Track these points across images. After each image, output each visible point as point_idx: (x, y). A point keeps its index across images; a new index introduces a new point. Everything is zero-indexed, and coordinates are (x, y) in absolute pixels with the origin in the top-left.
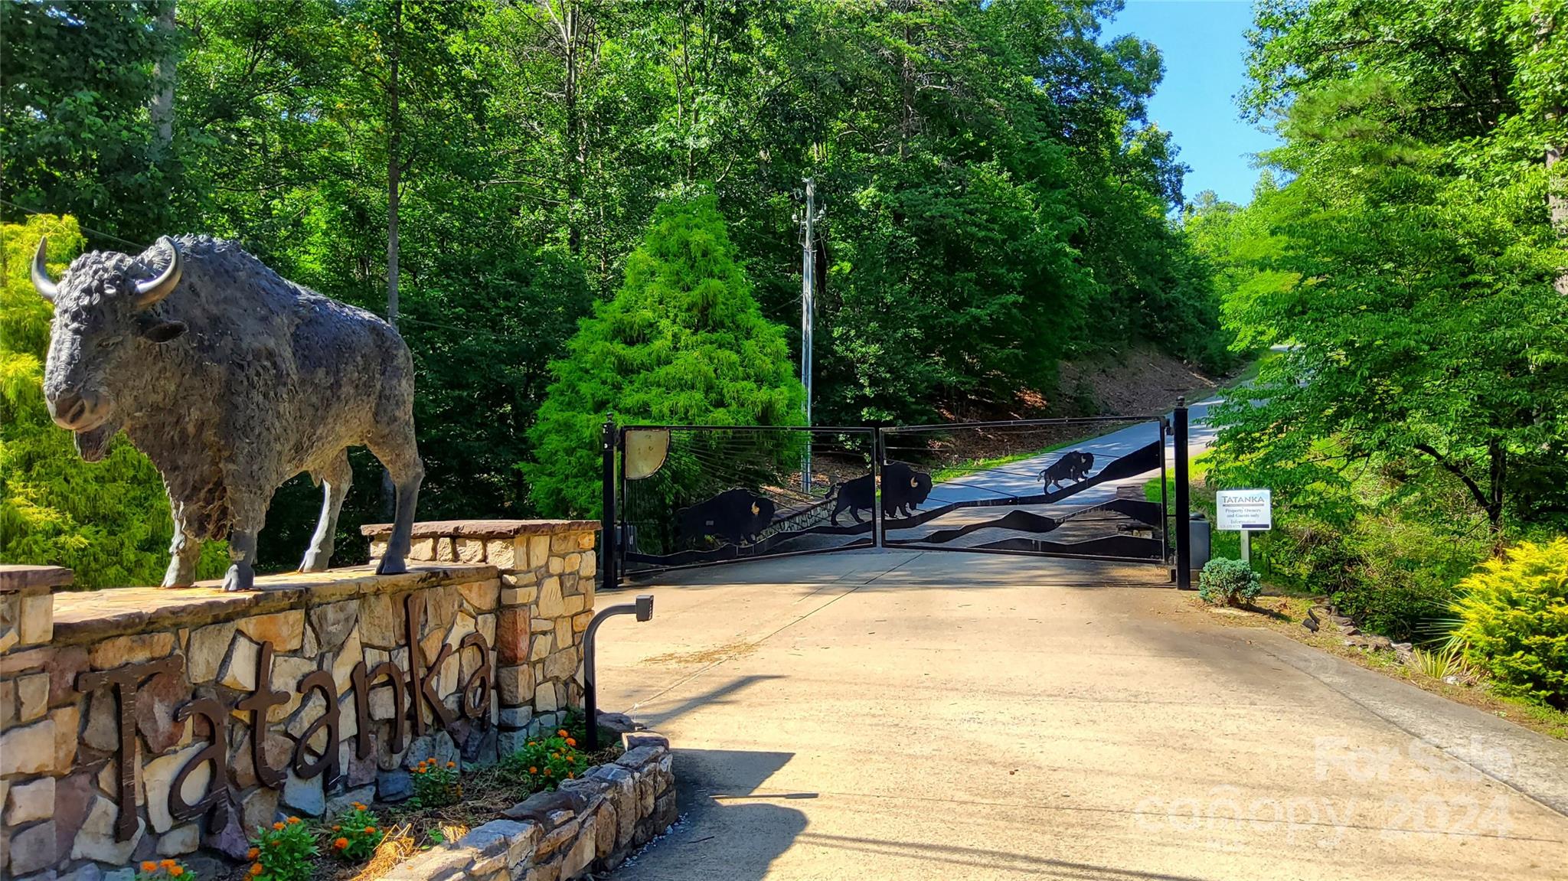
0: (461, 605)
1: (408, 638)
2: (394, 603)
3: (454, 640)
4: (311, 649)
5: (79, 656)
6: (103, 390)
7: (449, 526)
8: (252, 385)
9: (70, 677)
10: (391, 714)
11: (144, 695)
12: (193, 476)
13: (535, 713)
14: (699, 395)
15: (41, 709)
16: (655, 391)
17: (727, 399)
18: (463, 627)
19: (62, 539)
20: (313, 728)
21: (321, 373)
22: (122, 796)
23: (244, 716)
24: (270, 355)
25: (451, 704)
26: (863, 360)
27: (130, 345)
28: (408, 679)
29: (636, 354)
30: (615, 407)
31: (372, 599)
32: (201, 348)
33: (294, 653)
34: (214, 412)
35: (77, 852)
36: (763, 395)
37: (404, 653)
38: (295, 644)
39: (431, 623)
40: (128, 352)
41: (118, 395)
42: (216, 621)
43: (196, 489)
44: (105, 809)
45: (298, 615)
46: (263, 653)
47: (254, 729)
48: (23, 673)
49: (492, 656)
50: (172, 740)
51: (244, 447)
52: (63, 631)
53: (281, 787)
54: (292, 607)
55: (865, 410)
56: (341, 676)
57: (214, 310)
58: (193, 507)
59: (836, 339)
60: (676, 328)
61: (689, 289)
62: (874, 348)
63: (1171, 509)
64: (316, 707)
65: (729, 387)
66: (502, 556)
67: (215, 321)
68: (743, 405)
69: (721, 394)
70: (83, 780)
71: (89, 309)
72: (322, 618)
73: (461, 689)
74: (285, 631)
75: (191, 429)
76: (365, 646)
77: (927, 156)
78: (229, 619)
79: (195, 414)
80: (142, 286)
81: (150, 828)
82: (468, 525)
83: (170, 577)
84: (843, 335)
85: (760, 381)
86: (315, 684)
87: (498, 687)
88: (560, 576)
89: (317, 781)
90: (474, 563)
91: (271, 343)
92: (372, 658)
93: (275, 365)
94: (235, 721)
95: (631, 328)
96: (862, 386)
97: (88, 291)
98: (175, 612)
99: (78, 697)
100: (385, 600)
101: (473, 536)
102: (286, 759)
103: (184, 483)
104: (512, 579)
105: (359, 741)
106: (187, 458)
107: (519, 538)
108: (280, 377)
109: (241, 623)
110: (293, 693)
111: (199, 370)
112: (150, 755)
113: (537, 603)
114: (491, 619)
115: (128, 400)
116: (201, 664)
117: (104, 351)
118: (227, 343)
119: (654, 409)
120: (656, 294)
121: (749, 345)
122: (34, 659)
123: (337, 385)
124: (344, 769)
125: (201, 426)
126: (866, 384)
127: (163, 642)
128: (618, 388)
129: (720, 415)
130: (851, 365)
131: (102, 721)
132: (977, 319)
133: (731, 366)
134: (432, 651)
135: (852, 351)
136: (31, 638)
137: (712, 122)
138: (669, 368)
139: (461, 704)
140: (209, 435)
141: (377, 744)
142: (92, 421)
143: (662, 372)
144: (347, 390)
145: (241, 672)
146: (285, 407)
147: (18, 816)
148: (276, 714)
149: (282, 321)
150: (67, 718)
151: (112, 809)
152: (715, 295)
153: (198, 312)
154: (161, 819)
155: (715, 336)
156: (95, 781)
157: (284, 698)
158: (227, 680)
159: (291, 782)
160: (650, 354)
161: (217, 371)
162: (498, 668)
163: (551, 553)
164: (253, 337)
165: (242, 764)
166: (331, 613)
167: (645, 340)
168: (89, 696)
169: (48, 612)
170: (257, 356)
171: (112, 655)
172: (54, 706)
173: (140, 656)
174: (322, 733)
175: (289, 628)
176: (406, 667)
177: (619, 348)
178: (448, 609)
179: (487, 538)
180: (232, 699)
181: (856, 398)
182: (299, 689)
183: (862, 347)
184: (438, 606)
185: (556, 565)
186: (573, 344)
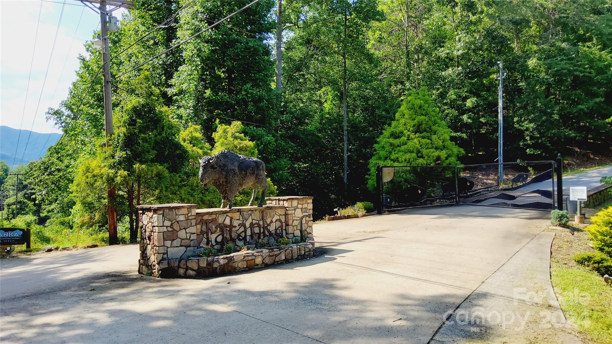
0: (276, 213)
1: (263, 219)
2: (259, 212)
3: (274, 220)
4: (241, 219)
5: (201, 217)
6: (206, 178)
7: (277, 198)
8: (230, 175)
9: (199, 220)
10: (258, 232)
11: (211, 224)
12: (223, 190)
13: (294, 236)
14: (414, 155)
15: (194, 224)
16: (401, 153)
17: (424, 156)
18: (276, 217)
19: (236, 198)
20: (241, 233)
21: (243, 172)
22: (208, 238)
23: (228, 229)
24: (233, 170)
25: (273, 232)
26: (527, 129)
27: (210, 170)
28: (262, 226)
29: (397, 142)
30: (390, 159)
31: (255, 211)
32: (222, 170)
33: (238, 220)
34: (225, 180)
35: (201, 246)
36: (437, 153)
37: (262, 221)
38: (238, 218)
39: (268, 216)
40: (210, 171)
41: (209, 178)
42: (223, 213)
43: (223, 192)
44: (205, 240)
45: (239, 213)
46: (231, 219)
47: (230, 231)
48: (192, 219)
49: (284, 224)
50: (216, 231)
51: (229, 185)
52: (197, 214)
53: (235, 242)
54: (238, 212)
55: (528, 150)
56: (248, 225)
57: (224, 163)
58: (223, 195)
59: (515, 122)
60: (409, 133)
61: (415, 120)
62: (532, 125)
63: (556, 193)
64: (242, 229)
65: (425, 151)
66: (286, 204)
67: (224, 165)
68: (430, 157)
69: (422, 154)
70: (201, 235)
71: (204, 165)
72: (243, 214)
73: (276, 230)
74: (236, 216)
75: (221, 183)
76: (252, 220)
77: (558, 44)
78: (225, 213)
79: (222, 180)
80: (211, 161)
81: (212, 244)
82: (281, 198)
83: (222, 207)
84: (518, 120)
85: (437, 148)
86: (243, 225)
87: (285, 230)
88: (301, 209)
89: (243, 241)
90: (282, 205)
91: (233, 168)
92: (254, 222)
93: (234, 171)
94: (227, 230)
95: (396, 133)
96: (527, 140)
97: (204, 163)
98: (215, 212)
99: (201, 223)
100: (257, 212)
101: (281, 200)
102: (236, 237)
103: (221, 191)
104: (287, 209)
105: (252, 236)
106: (221, 187)
107: (289, 201)
108: (235, 173)
109: (228, 214)
110: (237, 226)
111: (222, 173)
112: (212, 233)
113: (294, 214)
114: (284, 217)
115: (211, 179)
116: (220, 220)
117: (206, 171)
118: (226, 169)
119: (400, 159)
120: (403, 122)
121: (434, 137)
122: (193, 217)
123: (246, 174)
124: (248, 240)
125: (223, 182)
126: (528, 139)
127: (214, 216)
128: (390, 153)
129: (421, 161)
130: (522, 132)
131: (204, 227)
132: (582, 110)
133: (427, 144)
134: (268, 221)
135: (522, 126)
136: (193, 215)
137: (462, 45)
138: (406, 146)
139: (276, 232)
140: (224, 183)
141: (255, 237)
142: (205, 182)
143: (403, 147)
144: (248, 174)
145: (228, 222)
146: (236, 178)
147: (191, 239)
148: (234, 229)
149: (236, 164)
150: (199, 226)
151: (206, 240)
152: (422, 121)
153: (221, 164)
154: (214, 243)
155: (421, 135)
156: (203, 236)
157: (235, 227)
158: (225, 223)
159: (237, 241)
160: (400, 142)
161: (224, 173)
162: (286, 226)
163: (298, 204)
164: (230, 167)
165: (228, 237)
166: (245, 213)
167: (399, 137)
168: (202, 223)
169: (195, 211)
170: (231, 170)
171: (205, 217)
172: (196, 224)
173: (210, 218)
174: (243, 234)
175: (237, 215)
176: (262, 224)
177: (391, 140)
178: (272, 214)
179: (284, 200)
180: (226, 226)
181: (524, 145)
182: (239, 225)
183: (527, 124)
184: (270, 213)
185: (300, 206)
186: (378, 140)
